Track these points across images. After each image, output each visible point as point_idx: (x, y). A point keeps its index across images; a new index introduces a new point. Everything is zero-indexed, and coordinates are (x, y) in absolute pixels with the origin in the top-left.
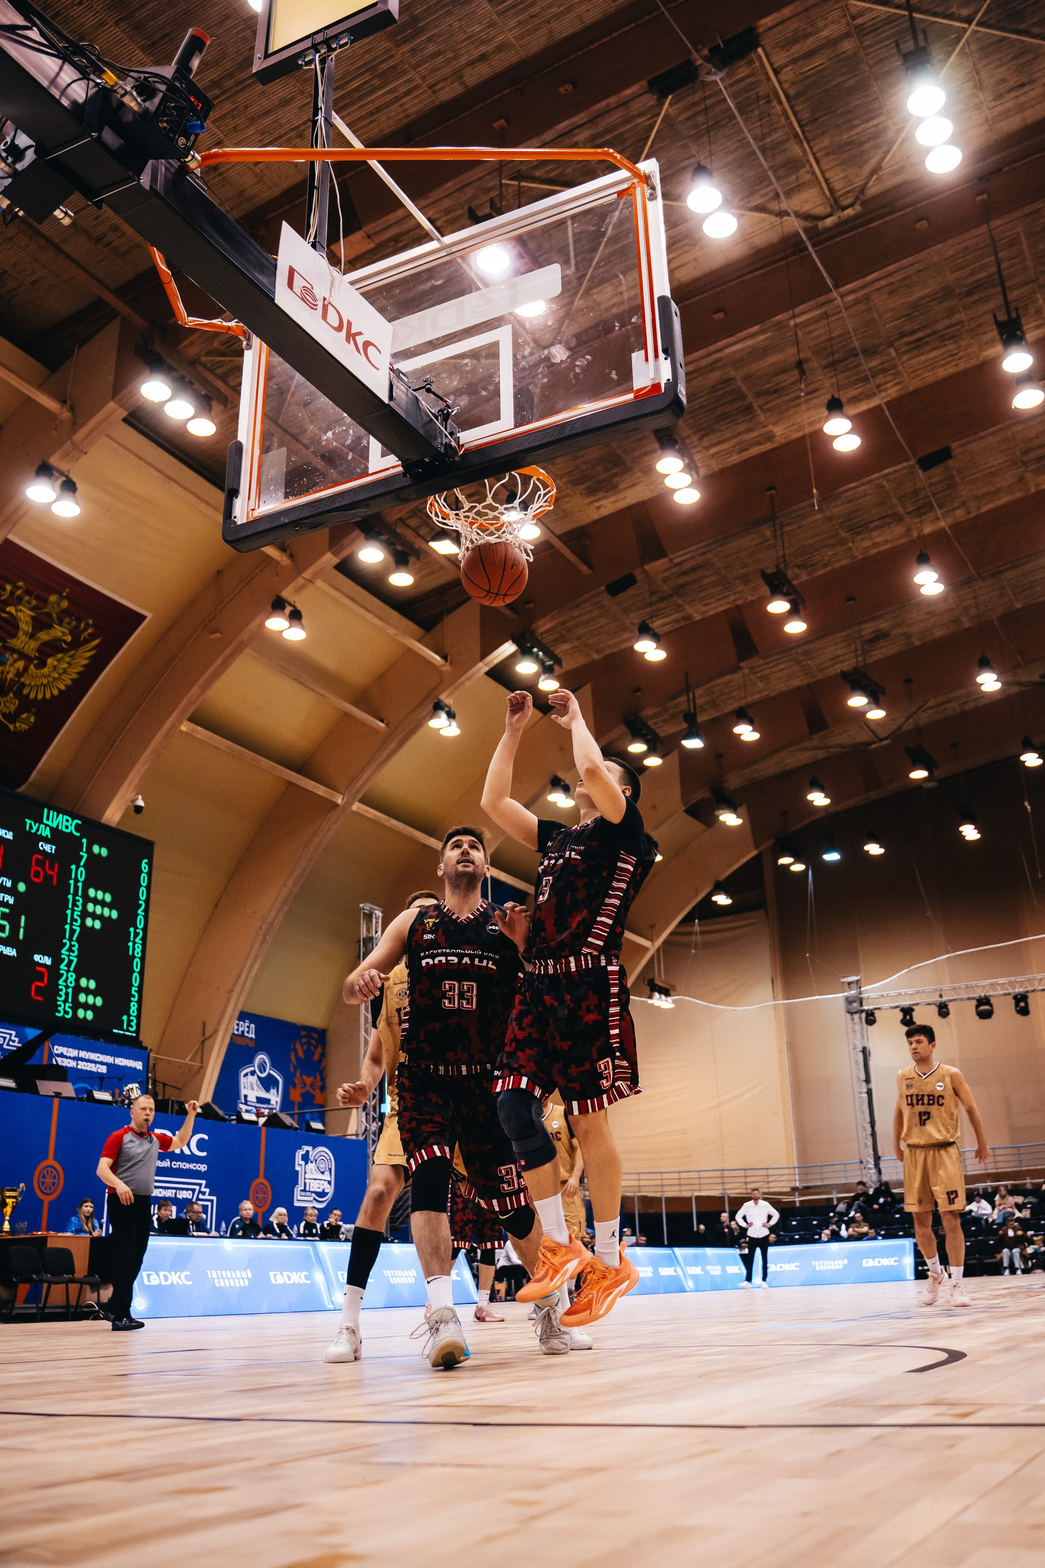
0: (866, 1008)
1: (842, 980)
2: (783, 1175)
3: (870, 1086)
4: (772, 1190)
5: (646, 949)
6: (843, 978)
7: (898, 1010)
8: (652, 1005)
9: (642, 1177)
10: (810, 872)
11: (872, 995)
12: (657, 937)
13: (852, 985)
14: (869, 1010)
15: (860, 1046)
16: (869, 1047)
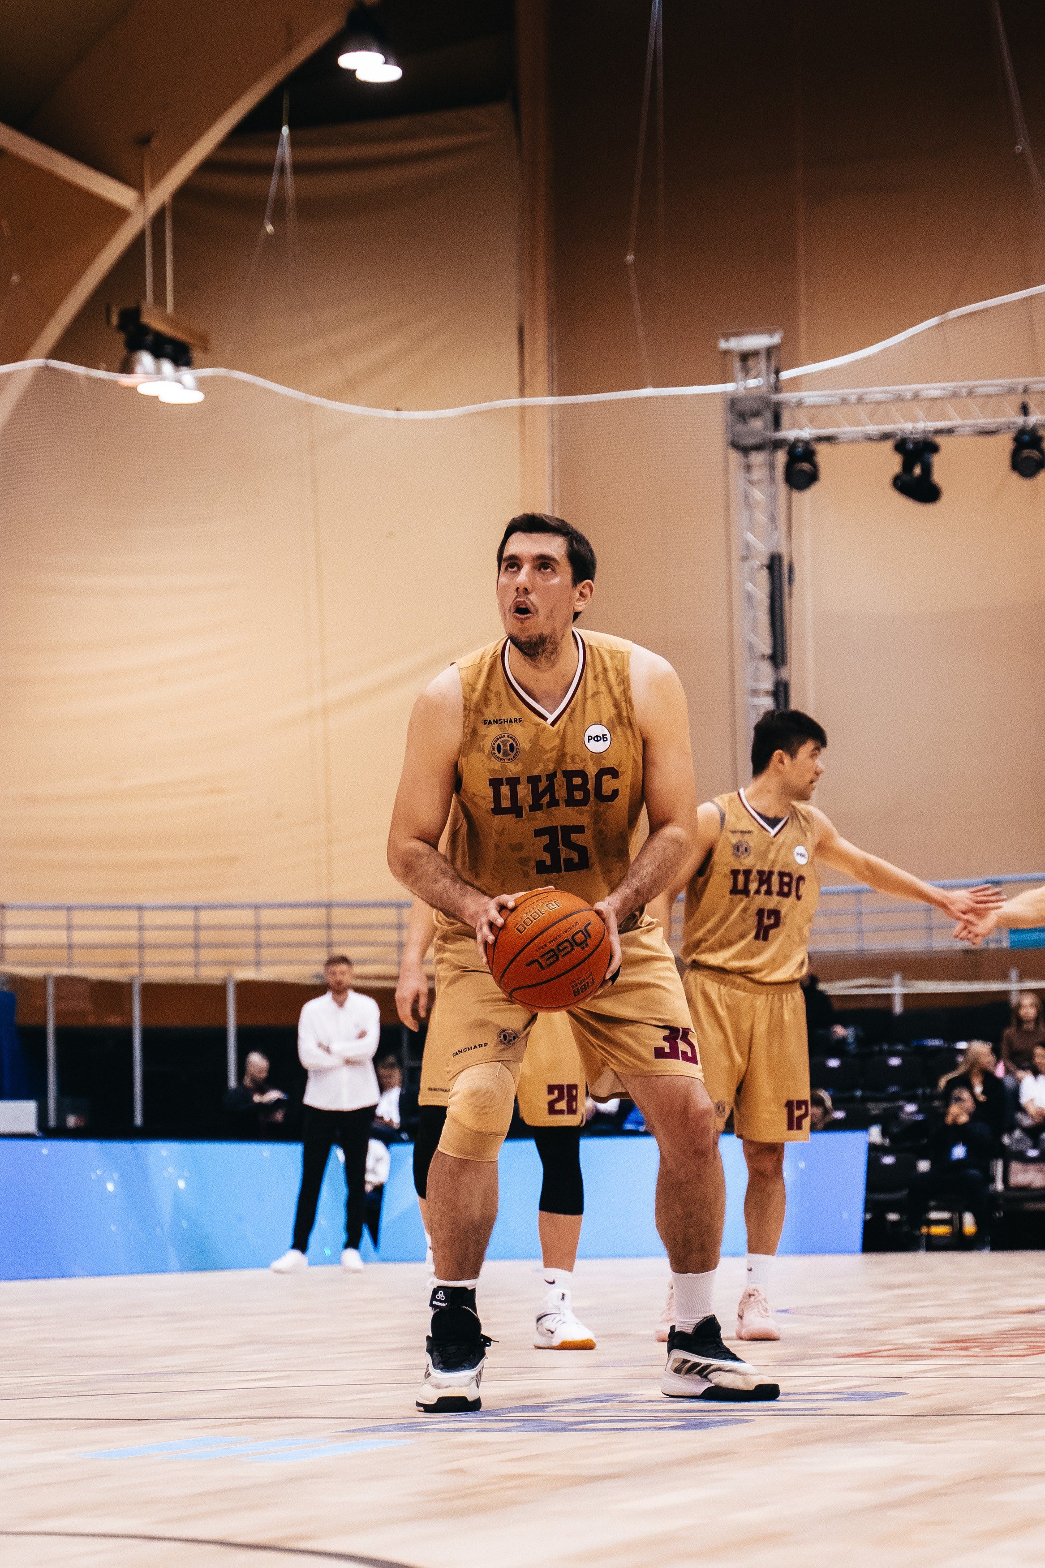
0: (790, 433)
1: (723, 345)
3: (784, 673)
5: (120, 214)
6: (727, 336)
7: (889, 445)
11: (810, 397)
12: (158, 178)
13: (751, 362)
14: (797, 441)
15: (762, 552)
16: (790, 556)
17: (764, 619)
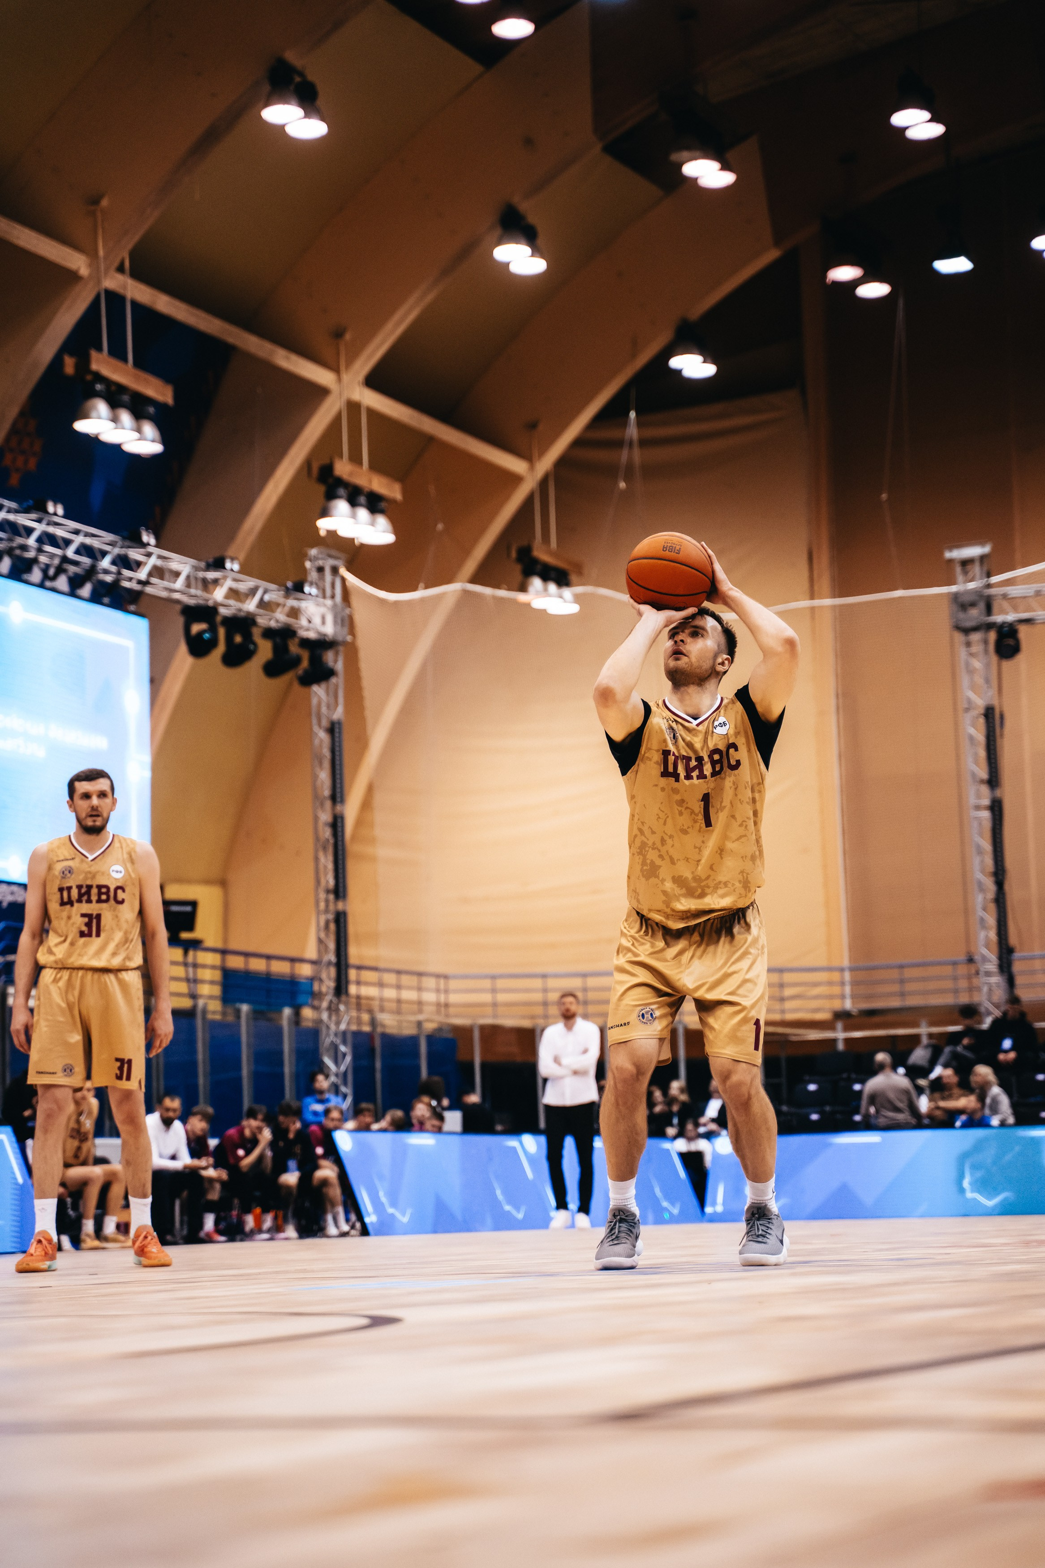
0: (999, 618)
1: (948, 555)
2: (816, 984)
3: (998, 793)
4: (790, 1017)
5: (515, 479)
6: (951, 548)
8: (528, 605)
9: (500, 983)
10: (901, 303)
11: (1014, 591)
12: (542, 452)
13: (969, 567)
14: (1004, 623)
15: (980, 703)
16: (1001, 707)
17: (982, 753)
